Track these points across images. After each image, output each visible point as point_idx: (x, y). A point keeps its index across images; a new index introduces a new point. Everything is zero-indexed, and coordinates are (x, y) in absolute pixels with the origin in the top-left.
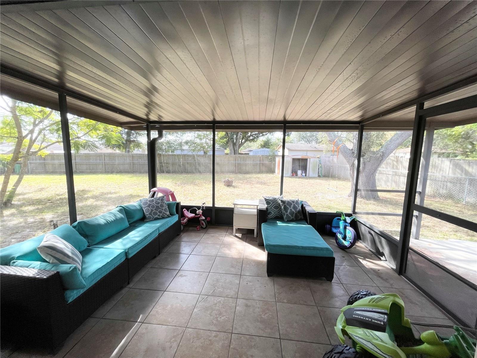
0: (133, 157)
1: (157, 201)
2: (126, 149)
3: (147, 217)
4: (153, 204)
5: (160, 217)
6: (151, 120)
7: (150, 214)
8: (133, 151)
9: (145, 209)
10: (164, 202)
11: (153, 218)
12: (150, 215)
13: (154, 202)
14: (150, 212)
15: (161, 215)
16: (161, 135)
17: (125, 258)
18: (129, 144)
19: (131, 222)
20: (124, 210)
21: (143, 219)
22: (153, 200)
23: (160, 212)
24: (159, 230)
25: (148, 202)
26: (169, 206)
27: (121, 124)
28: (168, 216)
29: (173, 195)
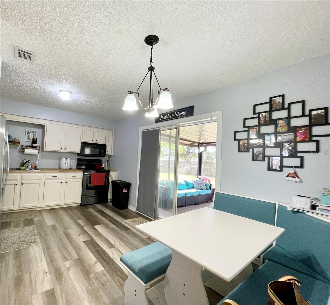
0: (190, 164)
2: (186, 158)
4: (198, 182)
6: (201, 142)
8: (191, 160)
9: (194, 183)
12: (196, 187)
14: (196, 185)
15: (201, 188)
16: (206, 149)
17: (185, 196)
18: (189, 154)
19: (188, 187)
20: (185, 182)
21: (193, 188)
22: (198, 180)
23: (201, 186)
24: (199, 192)
25: (196, 180)
26: (206, 185)
27: (187, 145)
28: (205, 189)
29: (209, 181)
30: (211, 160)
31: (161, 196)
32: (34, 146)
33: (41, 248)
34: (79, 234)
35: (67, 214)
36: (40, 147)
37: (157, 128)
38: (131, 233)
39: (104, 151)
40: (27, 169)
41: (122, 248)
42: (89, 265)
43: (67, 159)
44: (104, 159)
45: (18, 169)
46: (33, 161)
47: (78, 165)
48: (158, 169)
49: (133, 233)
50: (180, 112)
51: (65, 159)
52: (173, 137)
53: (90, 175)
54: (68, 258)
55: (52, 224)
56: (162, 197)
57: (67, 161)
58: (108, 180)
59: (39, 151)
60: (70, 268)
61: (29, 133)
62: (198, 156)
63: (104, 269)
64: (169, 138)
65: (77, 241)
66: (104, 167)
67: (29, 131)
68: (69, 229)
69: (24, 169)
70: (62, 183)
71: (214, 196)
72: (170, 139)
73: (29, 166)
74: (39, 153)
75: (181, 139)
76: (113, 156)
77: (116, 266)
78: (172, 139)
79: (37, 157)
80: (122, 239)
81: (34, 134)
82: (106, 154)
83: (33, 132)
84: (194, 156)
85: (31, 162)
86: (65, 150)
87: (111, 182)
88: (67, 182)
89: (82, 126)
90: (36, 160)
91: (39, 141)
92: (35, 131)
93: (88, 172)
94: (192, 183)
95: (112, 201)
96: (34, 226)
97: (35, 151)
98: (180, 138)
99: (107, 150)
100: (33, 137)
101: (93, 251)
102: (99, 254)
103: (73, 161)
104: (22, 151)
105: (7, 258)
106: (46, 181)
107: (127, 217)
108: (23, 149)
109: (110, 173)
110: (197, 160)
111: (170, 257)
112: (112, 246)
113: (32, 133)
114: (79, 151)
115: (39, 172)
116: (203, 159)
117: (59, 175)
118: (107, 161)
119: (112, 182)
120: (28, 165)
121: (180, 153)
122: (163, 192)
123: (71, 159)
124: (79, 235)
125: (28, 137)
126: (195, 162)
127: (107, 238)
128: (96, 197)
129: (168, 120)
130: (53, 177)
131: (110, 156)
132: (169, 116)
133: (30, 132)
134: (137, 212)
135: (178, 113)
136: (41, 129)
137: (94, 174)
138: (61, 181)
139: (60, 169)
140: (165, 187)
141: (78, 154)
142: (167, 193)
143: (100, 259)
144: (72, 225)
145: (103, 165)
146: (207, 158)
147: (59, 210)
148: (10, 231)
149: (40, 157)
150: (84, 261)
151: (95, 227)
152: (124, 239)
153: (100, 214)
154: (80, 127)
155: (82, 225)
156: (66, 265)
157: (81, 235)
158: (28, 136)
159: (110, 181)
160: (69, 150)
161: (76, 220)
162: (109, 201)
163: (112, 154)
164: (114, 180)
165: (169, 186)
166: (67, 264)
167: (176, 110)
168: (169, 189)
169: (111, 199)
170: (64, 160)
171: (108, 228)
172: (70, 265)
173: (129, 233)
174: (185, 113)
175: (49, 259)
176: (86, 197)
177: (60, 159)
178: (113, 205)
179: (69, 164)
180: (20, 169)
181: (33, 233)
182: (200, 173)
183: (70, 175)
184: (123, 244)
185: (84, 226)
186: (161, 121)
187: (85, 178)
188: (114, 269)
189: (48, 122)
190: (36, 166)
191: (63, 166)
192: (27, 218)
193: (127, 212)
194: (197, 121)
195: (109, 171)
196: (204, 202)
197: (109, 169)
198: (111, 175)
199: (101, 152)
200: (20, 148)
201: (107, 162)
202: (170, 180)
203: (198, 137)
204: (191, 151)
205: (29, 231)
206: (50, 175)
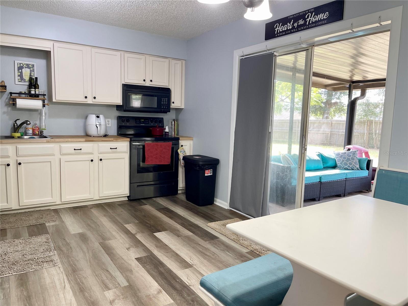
0: (331, 125)
1: (349, 154)
2: (323, 115)
3: (338, 165)
4: (345, 156)
5: (350, 168)
6: (354, 80)
7: (341, 163)
8: (332, 118)
9: (338, 158)
10: (356, 156)
11: (343, 168)
12: (341, 165)
13: (346, 154)
14: (341, 161)
15: (350, 167)
16: (363, 94)
17: (319, 180)
18: (329, 108)
19: (325, 166)
20: (321, 155)
21: (335, 167)
22: (345, 153)
23: (351, 164)
24: (346, 174)
25: (340, 153)
26: (360, 161)
27: (326, 86)
28: (358, 169)
29: (367, 154)
30: (371, 117)
31: (275, 181)
32: (33, 92)
33: (62, 270)
34: (128, 247)
35: (105, 216)
36: (45, 95)
37: (269, 50)
38: (221, 244)
39: (168, 100)
40: (26, 137)
41: (204, 268)
42: (148, 296)
43: (98, 117)
44: (168, 118)
45: (7, 137)
46: (34, 121)
47: (120, 128)
48: (270, 131)
49: (223, 243)
50: (317, 14)
51: (94, 117)
52: (299, 71)
53: (144, 146)
54: (110, 286)
55: (80, 231)
56: (277, 182)
57: (100, 122)
58: (177, 154)
59: (44, 102)
60: (114, 301)
61: (20, 68)
62: (346, 110)
63: (172, 301)
64: (291, 74)
65: (125, 258)
66: (168, 132)
67: (20, 64)
68: (109, 239)
69: (19, 137)
70: (92, 161)
71: (374, 182)
72: (294, 75)
73: (28, 132)
74: (44, 106)
75: (316, 74)
76: (183, 109)
77: (193, 296)
78: (297, 75)
79: (41, 114)
80: (203, 253)
81: (32, 69)
82: (171, 107)
83: (28, 66)
84: (340, 110)
85: (32, 123)
86: (94, 100)
87: (182, 159)
88: (101, 160)
89: (122, 53)
90: (40, 119)
91: (42, 83)
92: (33, 63)
93: (138, 141)
94: (333, 157)
95: (186, 192)
96: (48, 236)
97: (36, 104)
98: (314, 73)
99: (172, 100)
100: (30, 76)
101: (154, 273)
102: (165, 278)
103: (110, 120)
104: (12, 103)
105: (7, 286)
106: (62, 157)
107: (212, 219)
108: (14, 100)
109: (180, 141)
110: (344, 117)
111: (289, 278)
112: (186, 265)
113: (27, 68)
114: (119, 101)
115: (48, 142)
116: (357, 116)
117: (86, 146)
118: (174, 120)
119: (185, 158)
120: (27, 128)
121: (312, 103)
122: (279, 174)
123: (106, 117)
124: (128, 249)
125: (21, 76)
126: (341, 121)
127: (178, 252)
128: (158, 186)
129: (291, 33)
130: (75, 149)
131: (178, 110)
132: (293, 24)
133: (23, 65)
134: (231, 210)
135: (311, 17)
136: (44, 59)
137: (150, 144)
138: (91, 157)
139: (87, 136)
140: (282, 165)
141: (118, 107)
142: (286, 175)
143: (166, 285)
144: (114, 233)
145: (167, 128)
146: (364, 114)
147: (91, 208)
148: (6, 244)
149: (47, 114)
150: (138, 289)
151: (157, 234)
152: (208, 254)
153: (165, 214)
154: (118, 53)
155: (133, 231)
156: (107, 296)
157: (131, 249)
158: (19, 74)
159: (181, 156)
160: (101, 100)
161: (122, 224)
162: (179, 192)
163: (183, 107)
164: (188, 154)
165: (290, 165)
166: (110, 294)
167: (308, 10)
168: (289, 168)
169: (183, 188)
170: (92, 119)
171: (178, 236)
172: (114, 296)
173: (216, 244)
174: (325, 16)
175: (76, 288)
176: (138, 186)
177: (86, 117)
178: (188, 198)
179: (103, 127)
180: (12, 137)
181: (46, 247)
182: (349, 141)
183: (106, 145)
184: (205, 261)
185: (136, 234)
186: (278, 36)
187: (135, 152)
188: (191, 302)
189: (56, 44)
190: (42, 132)
191: (93, 131)
192: (34, 222)
193: (212, 210)
194: (350, 31)
195: (177, 139)
196: (354, 192)
197: (178, 135)
198: (182, 146)
199: (162, 103)
200: (7, 98)
201: (173, 122)
202: (292, 153)
203: (349, 69)
204: (333, 101)
205: (39, 244)
206: (69, 146)
